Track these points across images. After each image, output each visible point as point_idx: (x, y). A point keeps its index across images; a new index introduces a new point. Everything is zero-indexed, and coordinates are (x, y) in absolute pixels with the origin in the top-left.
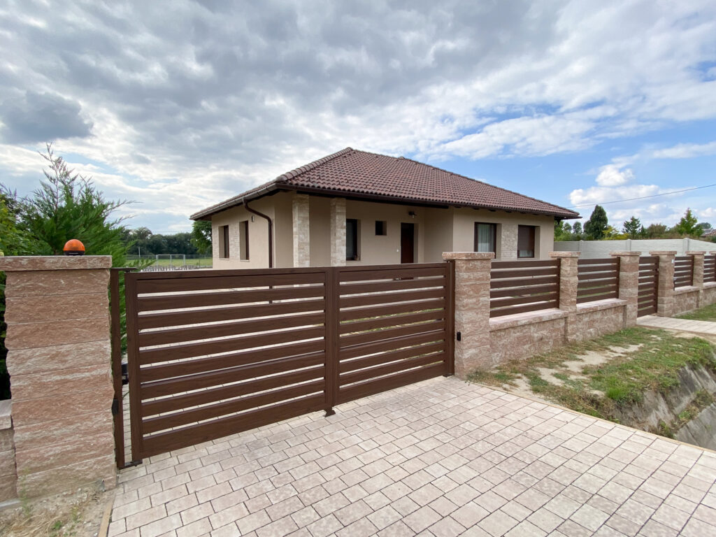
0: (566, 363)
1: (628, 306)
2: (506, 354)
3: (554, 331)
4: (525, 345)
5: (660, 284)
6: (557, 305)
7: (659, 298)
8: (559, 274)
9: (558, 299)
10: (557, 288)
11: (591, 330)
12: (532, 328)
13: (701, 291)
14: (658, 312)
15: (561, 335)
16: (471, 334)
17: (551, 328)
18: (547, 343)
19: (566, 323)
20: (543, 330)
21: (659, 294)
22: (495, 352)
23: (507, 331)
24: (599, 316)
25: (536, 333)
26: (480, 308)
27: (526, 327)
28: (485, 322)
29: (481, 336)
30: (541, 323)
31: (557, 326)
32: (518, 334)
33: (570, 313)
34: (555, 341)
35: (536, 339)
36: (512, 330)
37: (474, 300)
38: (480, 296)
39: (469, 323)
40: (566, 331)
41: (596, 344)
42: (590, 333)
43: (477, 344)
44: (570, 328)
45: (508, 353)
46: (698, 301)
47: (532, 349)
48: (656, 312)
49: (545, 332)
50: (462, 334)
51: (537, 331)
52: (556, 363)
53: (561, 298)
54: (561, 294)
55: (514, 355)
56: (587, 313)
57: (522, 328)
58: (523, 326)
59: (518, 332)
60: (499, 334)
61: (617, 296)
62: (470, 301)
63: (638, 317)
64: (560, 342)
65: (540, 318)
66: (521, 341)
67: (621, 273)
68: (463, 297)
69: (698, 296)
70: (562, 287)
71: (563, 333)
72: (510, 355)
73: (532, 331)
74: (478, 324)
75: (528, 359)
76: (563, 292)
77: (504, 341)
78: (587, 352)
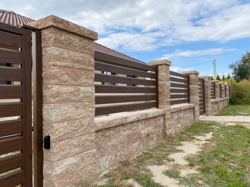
0: (171, 156)
1: (196, 107)
2: (116, 156)
3: (156, 127)
4: (134, 142)
5: (206, 96)
6: (156, 105)
7: (205, 104)
8: (157, 79)
9: (157, 100)
10: (156, 91)
11: (179, 125)
12: (140, 125)
13: (219, 102)
14: (206, 113)
15: (162, 131)
16: (67, 136)
17: (155, 125)
18: (152, 139)
19: (164, 120)
20: (149, 126)
21: (206, 102)
22: (103, 156)
23: (116, 129)
24: (182, 114)
25: (143, 129)
26: (80, 101)
27: (135, 124)
28: (88, 119)
29: (83, 138)
30: (147, 119)
31: (158, 123)
32: (128, 132)
33: (167, 111)
34: (158, 136)
35: (143, 136)
36: (122, 128)
37: (72, 89)
38: (80, 85)
39: (63, 121)
40: (165, 127)
41: (184, 135)
42: (179, 128)
43: (77, 150)
44: (167, 123)
45: (119, 154)
46: (218, 107)
47: (141, 146)
48: (205, 113)
49: (150, 129)
50: (52, 138)
51: (145, 128)
52: (163, 157)
53: (159, 99)
54: (160, 96)
55: (125, 155)
56: (176, 112)
57: (131, 125)
58: (132, 123)
59: (128, 129)
60: (107, 134)
61: (188, 101)
62: (64, 89)
63: (200, 115)
64: (162, 137)
65: (146, 114)
66: (130, 139)
67: (190, 86)
68: (52, 82)
69: (218, 105)
70: (159, 90)
71: (163, 128)
72: (121, 155)
73: (140, 128)
74: (77, 123)
75: (138, 157)
76: (161, 94)
77: (114, 141)
78: (182, 142)
